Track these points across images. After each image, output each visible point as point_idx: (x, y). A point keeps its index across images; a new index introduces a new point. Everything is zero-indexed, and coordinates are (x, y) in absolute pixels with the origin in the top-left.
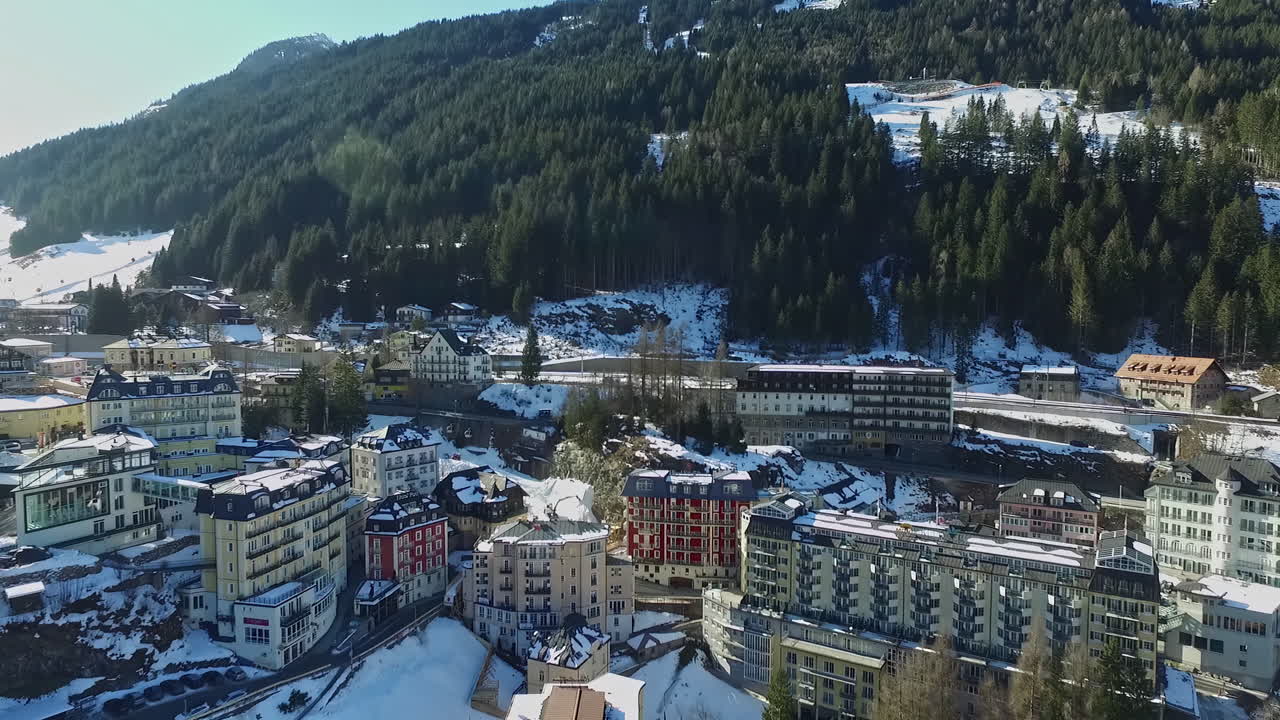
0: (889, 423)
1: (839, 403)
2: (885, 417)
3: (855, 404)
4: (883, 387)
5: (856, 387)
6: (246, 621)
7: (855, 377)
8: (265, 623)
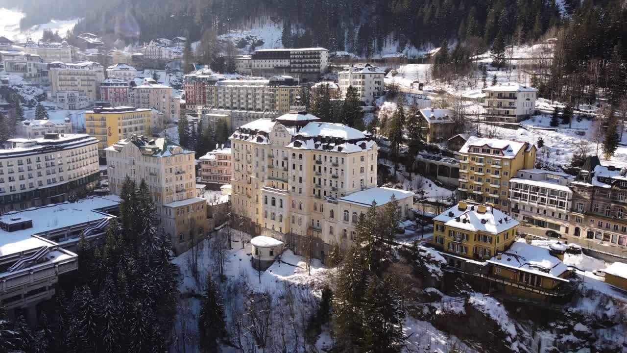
0: (303, 70)
1: (286, 63)
2: (302, 68)
3: (291, 63)
4: (300, 56)
5: (291, 56)
6: (59, 97)
7: (291, 53)
8: (63, 97)
